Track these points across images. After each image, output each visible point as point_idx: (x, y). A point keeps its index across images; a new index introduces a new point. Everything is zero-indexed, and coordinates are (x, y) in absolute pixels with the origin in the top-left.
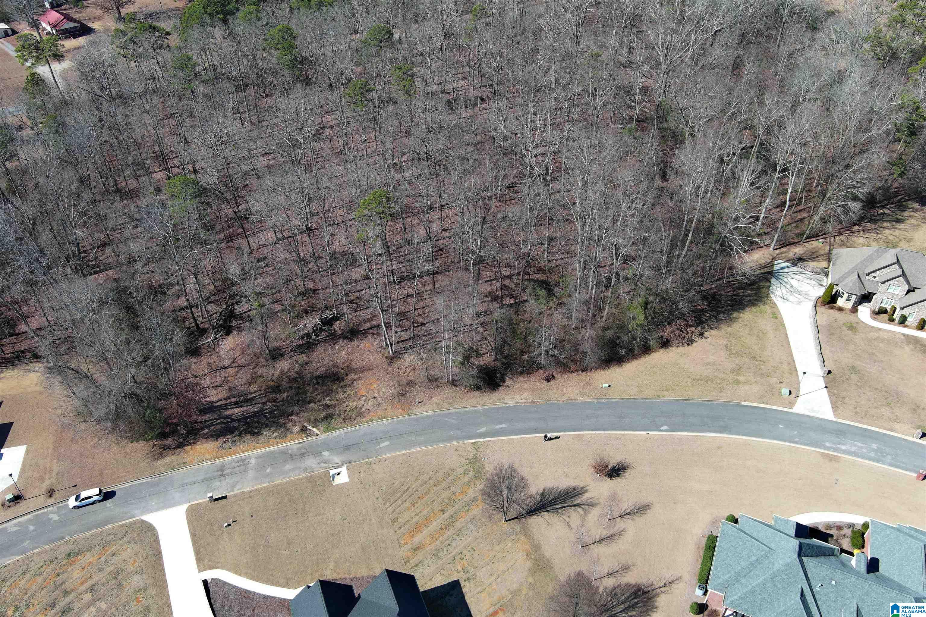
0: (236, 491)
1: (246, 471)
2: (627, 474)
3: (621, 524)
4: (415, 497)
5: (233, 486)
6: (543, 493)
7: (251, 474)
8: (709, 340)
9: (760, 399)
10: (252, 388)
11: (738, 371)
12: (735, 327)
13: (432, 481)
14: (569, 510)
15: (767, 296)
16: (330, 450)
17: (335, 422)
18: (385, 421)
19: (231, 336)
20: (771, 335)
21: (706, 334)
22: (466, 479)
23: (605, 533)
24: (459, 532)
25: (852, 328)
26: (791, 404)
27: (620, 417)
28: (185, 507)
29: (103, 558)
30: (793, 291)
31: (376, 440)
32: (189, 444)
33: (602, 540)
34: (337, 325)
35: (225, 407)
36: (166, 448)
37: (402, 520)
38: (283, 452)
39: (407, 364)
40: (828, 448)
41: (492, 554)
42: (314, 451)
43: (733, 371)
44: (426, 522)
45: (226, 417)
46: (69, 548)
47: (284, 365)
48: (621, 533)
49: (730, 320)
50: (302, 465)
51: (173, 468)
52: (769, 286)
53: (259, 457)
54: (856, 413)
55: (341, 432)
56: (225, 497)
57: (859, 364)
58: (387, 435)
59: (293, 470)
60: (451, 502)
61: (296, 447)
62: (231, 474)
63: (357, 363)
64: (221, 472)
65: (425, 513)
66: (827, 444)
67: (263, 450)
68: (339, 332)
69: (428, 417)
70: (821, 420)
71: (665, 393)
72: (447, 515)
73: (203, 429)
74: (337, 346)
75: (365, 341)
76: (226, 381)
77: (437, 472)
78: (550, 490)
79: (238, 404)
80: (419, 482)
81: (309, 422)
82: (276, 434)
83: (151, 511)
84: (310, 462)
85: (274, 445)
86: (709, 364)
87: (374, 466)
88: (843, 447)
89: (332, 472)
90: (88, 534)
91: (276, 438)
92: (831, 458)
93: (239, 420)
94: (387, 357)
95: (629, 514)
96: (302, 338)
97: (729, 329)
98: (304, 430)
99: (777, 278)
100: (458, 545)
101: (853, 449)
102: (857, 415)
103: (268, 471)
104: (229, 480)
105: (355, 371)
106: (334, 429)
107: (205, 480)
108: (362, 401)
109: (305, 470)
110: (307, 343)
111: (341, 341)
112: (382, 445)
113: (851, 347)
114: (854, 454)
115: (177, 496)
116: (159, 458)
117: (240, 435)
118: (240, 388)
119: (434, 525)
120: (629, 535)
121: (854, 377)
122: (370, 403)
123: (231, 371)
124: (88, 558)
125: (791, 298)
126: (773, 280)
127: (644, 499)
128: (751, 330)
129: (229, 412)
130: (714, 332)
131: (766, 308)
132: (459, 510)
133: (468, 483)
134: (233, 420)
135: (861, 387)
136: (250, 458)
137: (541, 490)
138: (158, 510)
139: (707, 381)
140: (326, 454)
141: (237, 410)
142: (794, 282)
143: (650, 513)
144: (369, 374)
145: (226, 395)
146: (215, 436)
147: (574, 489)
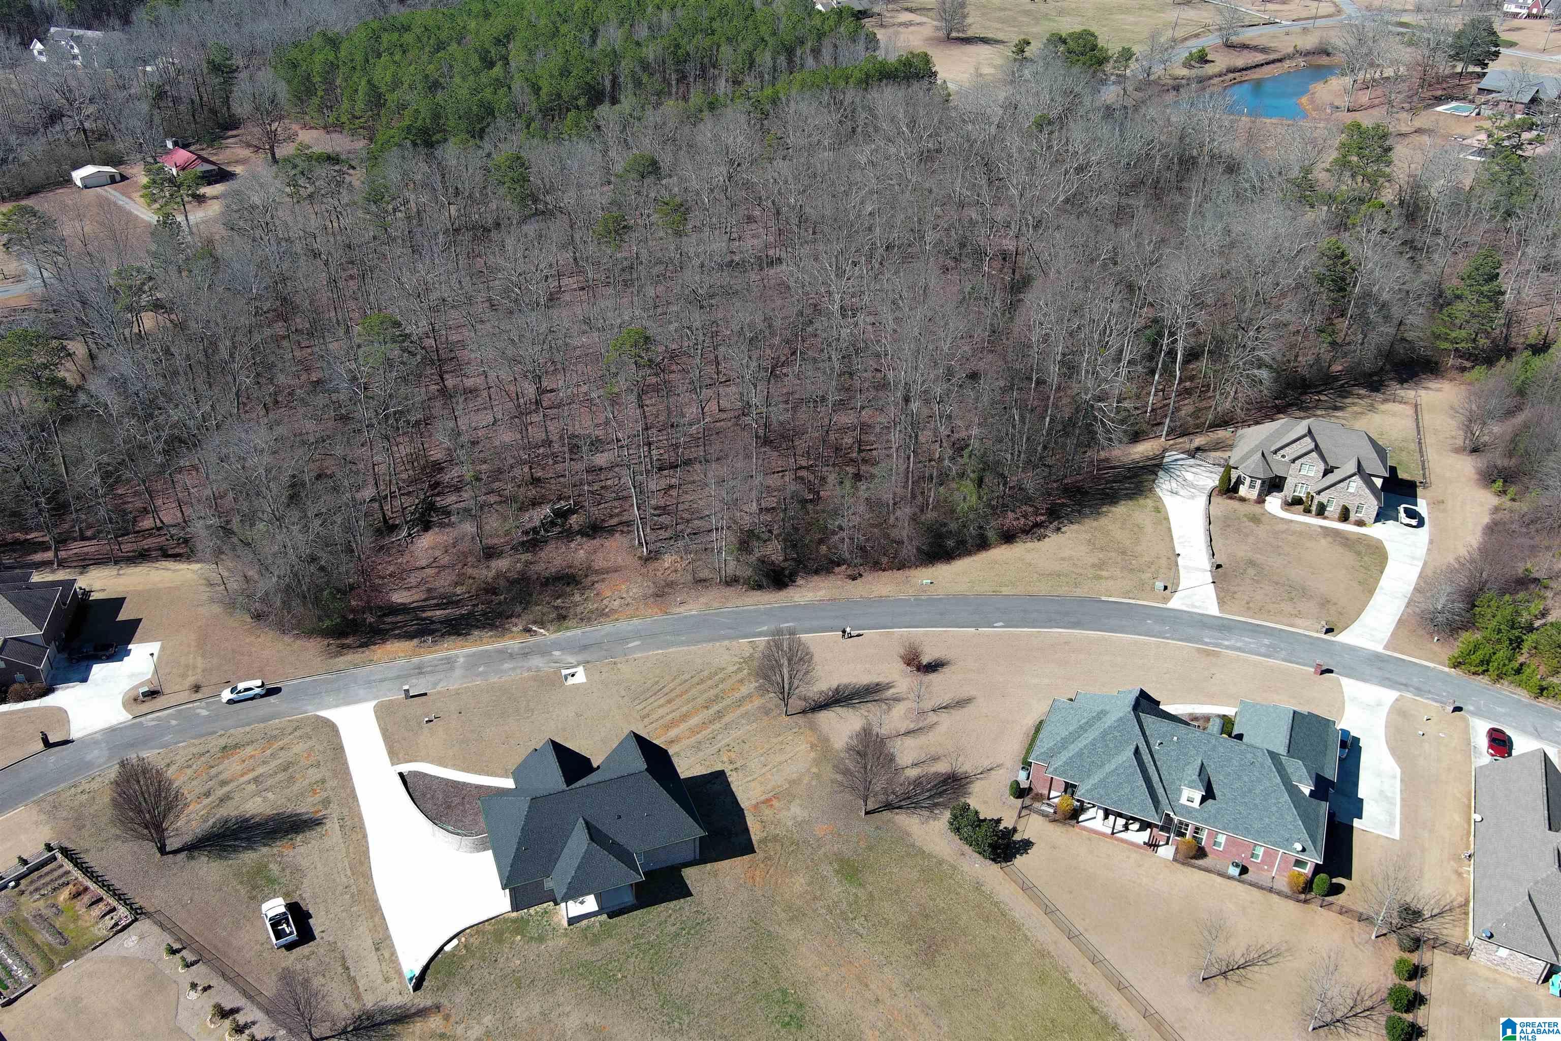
0: (439, 688)
1: (452, 669)
2: (945, 670)
3: (932, 718)
4: (673, 695)
5: (435, 685)
6: (837, 689)
7: (458, 672)
8: (1067, 535)
9: (1126, 595)
10: (459, 590)
11: (1101, 565)
12: (1104, 521)
13: (696, 680)
14: (869, 705)
15: (1151, 490)
16: (562, 650)
17: (568, 623)
18: (635, 621)
19: (430, 532)
20: (1149, 528)
21: (1064, 529)
22: (740, 676)
23: (912, 726)
24: (726, 727)
25: (1255, 519)
26: (1166, 600)
27: (941, 614)
28: (374, 703)
29: (268, 752)
30: (1186, 484)
31: (623, 640)
32: (375, 644)
33: (908, 733)
34: (574, 519)
35: (423, 609)
36: (343, 646)
37: (655, 716)
38: (500, 652)
39: (667, 565)
40: (1207, 644)
41: (767, 746)
42: (544, 651)
43: (1093, 566)
44: (684, 717)
45: (425, 619)
46: (222, 742)
47: (502, 564)
48: (932, 726)
49: (1096, 513)
50: (526, 665)
51: (356, 666)
52: (1154, 481)
53: (468, 656)
54: (1249, 608)
55: (578, 632)
56: (425, 694)
57: (1259, 558)
58: (637, 634)
59: (514, 669)
60: (717, 699)
61: (517, 646)
62: (432, 672)
63: (599, 563)
64: (420, 670)
65: (684, 709)
66: (1207, 640)
67: (474, 649)
68: (576, 527)
69: (692, 616)
70: (1203, 615)
71: (1003, 589)
72: (712, 711)
73: (393, 630)
74: (572, 545)
75: (611, 539)
76: (423, 582)
77: (702, 671)
78: (846, 686)
79: (438, 606)
80: (678, 681)
81: (535, 623)
82: (491, 633)
83: (329, 707)
84: (537, 662)
85: (488, 644)
86: (1063, 559)
87: (619, 666)
88: (1226, 643)
89: (565, 672)
90: (248, 729)
91: (491, 637)
92: (1208, 653)
93: (441, 622)
94: (640, 558)
95: (945, 708)
96: (526, 533)
97: (1095, 524)
98: (528, 630)
99: (1167, 470)
100: (723, 740)
101: (1239, 644)
102: (1248, 609)
103: (481, 669)
104: (430, 678)
105: (597, 572)
106: (567, 628)
107: (398, 677)
108: (605, 602)
109: (529, 669)
110: (532, 539)
111: (579, 537)
112: (630, 645)
113: (1251, 540)
114: (1239, 649)
115: (362, 692)
116: (336, 656)
117: (443, 635)
118: (442, 590)
119: (694, 721)
120: (942, 728)
121: (1251, 572)
122: (616, 603)
123: (430, 571)
124: (249, 750)
125: (1182, 492)
126: (1161, 473)
127: (964, 693)
128: (1123, 523)
129: (429, 614)
130: (1075, 527)
131: (1149, 502)
132: (728, 706)
133: (741, 681)
134: (433, 622)
135: (1258, 582)
136: (457, 656)
137: (835, 686)
138: (337, 706)
139: (1059, 576)
140: (557, 653)
141: (438, 613)
142: (1189, 476)
143: (970, 709)
144: (617, 574)
145: (423, 597)
146: (410, 636)
147: (877, 685)
